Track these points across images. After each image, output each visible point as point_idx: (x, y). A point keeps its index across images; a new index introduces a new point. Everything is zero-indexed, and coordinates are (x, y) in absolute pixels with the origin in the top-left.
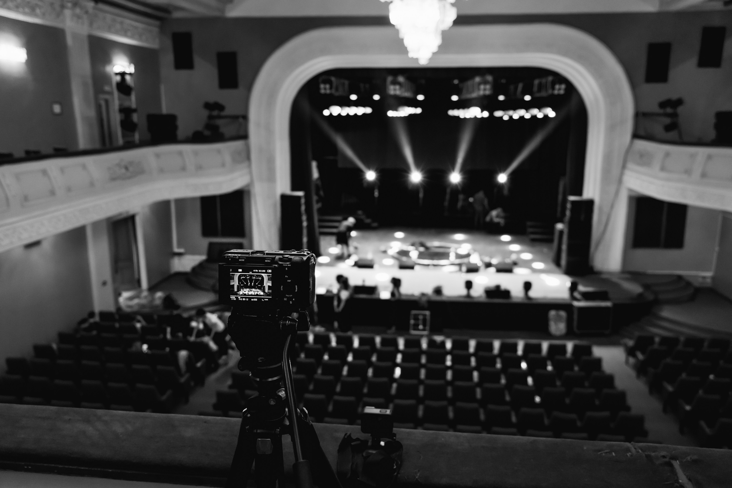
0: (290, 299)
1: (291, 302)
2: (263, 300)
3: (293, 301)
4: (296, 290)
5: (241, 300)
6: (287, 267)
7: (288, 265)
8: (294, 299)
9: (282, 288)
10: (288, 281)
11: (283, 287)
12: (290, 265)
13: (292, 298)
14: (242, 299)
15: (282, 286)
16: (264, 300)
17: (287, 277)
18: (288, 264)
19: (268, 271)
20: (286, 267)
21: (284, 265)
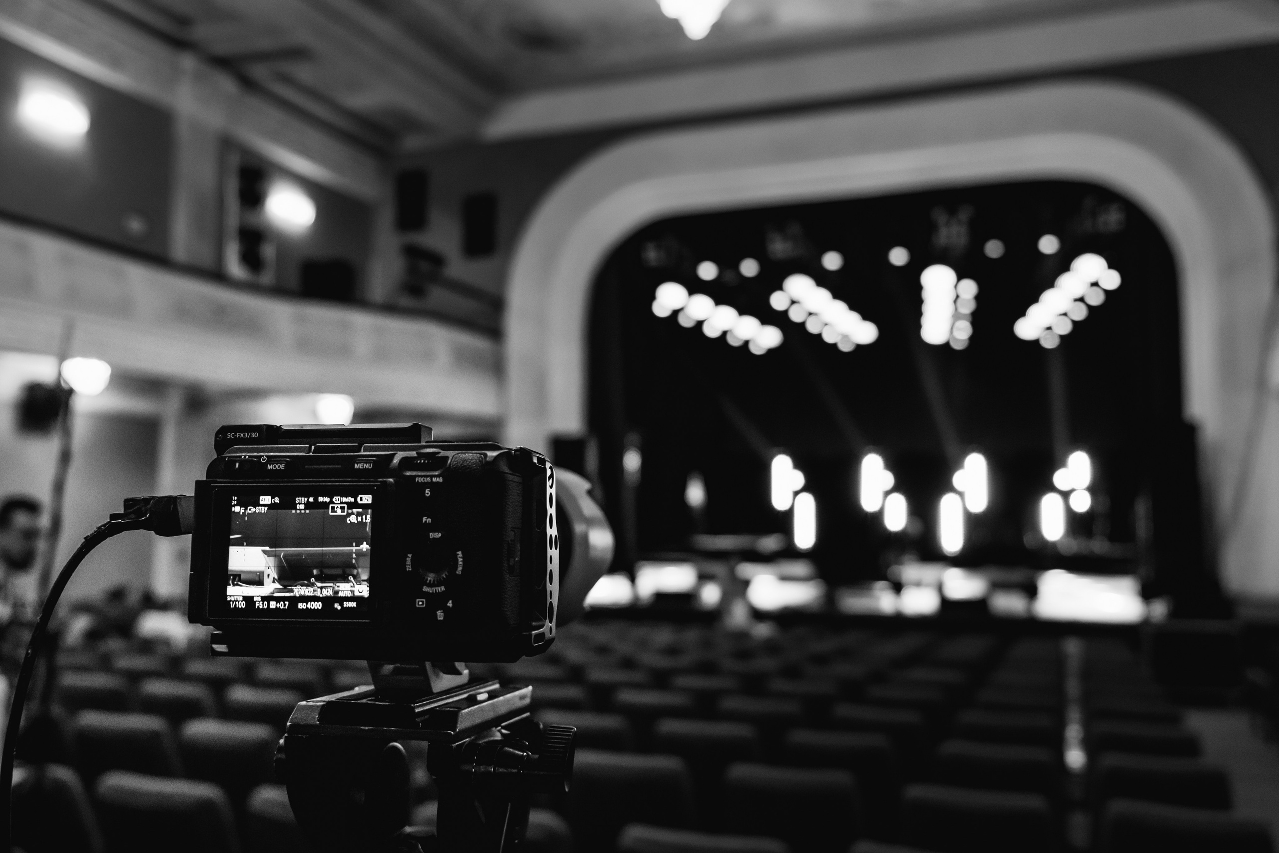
0: (435, 601)
1: (440, 616)
2: (339, 608)
3: (446, 610)
4: (460, 568)
5: (263, 609)
6: (431, 485)
7: (434, 480)
8: (450, 604)
9: (409, 560)
10: (432, 535)
11: (412, 560)
12: (440, 480)
13: (443, 597)
14: (266, 603)
15: (410, 555)
16: (342, 605)
17: (429, 520)
18: (432, 477)
19: (361, 499)
20: (425, 485)
21: (421, 480)
